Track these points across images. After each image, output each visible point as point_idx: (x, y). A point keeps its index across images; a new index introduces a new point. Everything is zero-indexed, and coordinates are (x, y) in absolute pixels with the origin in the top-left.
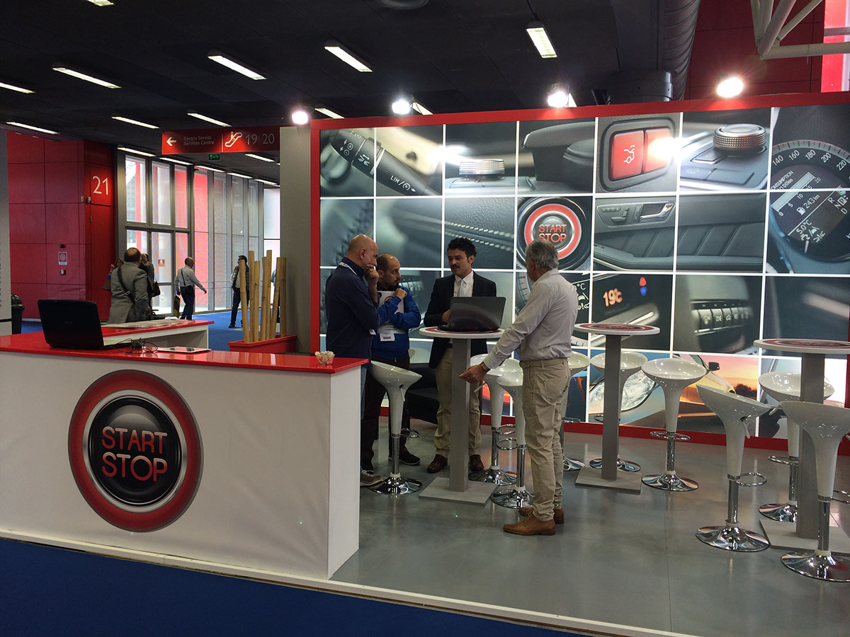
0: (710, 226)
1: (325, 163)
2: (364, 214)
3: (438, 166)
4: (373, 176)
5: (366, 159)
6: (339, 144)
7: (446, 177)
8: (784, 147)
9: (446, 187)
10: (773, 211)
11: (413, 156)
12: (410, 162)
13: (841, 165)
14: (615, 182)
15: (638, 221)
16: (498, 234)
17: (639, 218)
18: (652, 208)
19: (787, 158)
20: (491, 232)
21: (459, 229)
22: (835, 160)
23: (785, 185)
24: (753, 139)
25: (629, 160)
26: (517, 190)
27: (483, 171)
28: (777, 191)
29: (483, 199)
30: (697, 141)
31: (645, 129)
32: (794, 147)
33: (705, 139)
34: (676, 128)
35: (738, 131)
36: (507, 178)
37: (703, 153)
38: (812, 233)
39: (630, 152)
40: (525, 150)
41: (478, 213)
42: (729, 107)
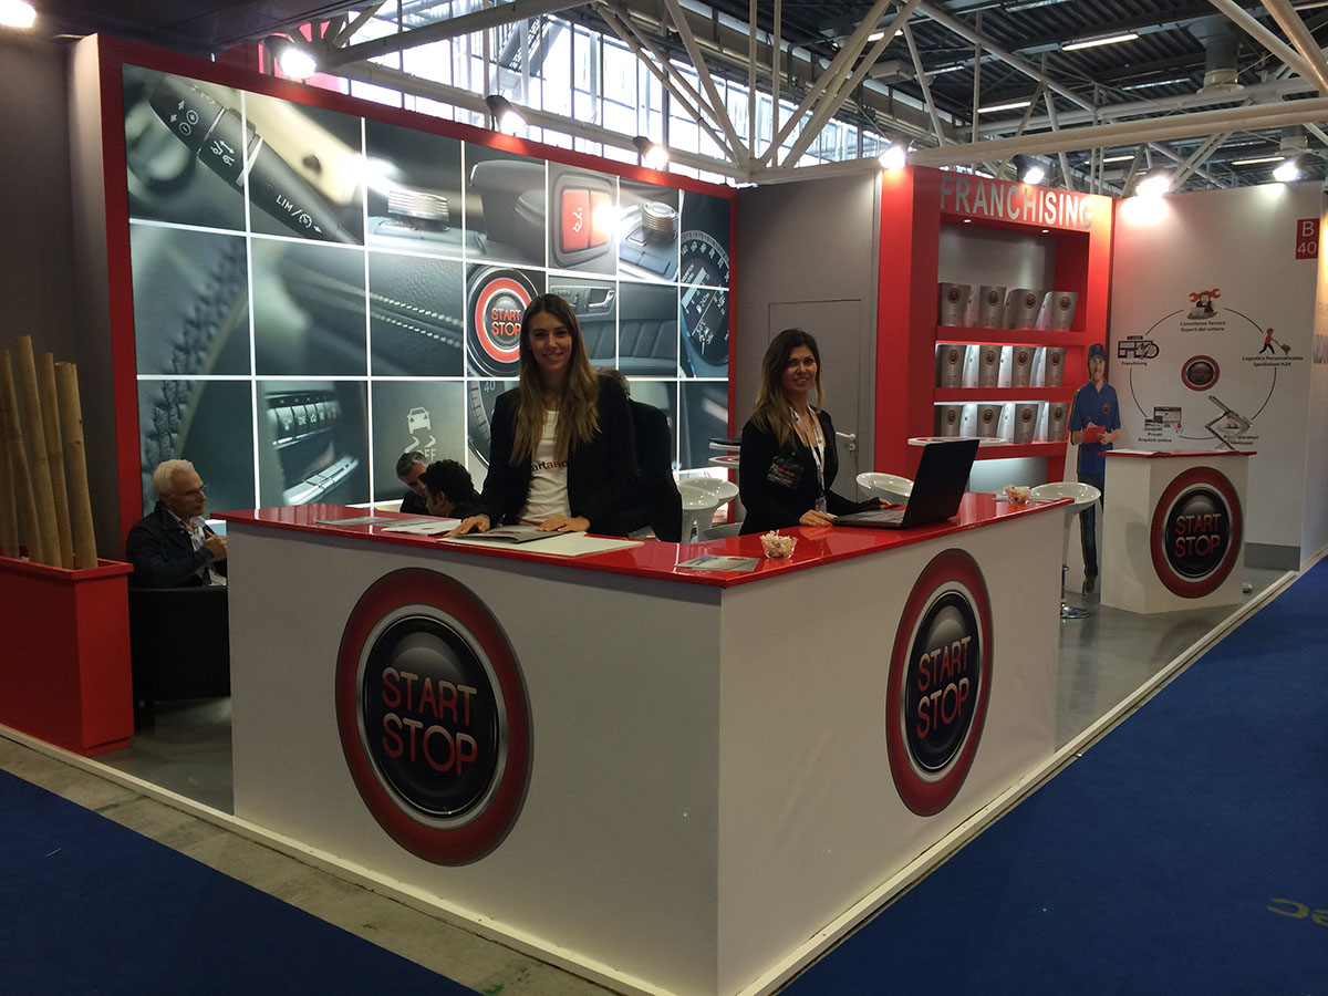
0: (641, 321)
1: (137, 142)
2: (228, 266)
3: (356, 193)
4: (242, 190)
5: (226, 152)
6: (166, 105)
7: (370, 215)
8: (689, 236)
9: (369, 232)
10: (682, 306)
11: (313, 163)
12: (309, 174)
13: (720, 263)
14: (568, 255)
15: (587, 310)
16: (444, 320)
17: (588, 307)
18: (598, 295)
19: (690, 249)
20: (434, 315)
21: (392, 308)
22: (717, 256)
23: (689, 280)
24: (668, 222)
25: (577, 228)
26: (464, 251)
27: (421, 213)
28: (686, 285)
29: (422, 259)
30: (630, 215)
31: (590, 189)
32: (693, 238)
33: (637, 215)
34: (614, 195)
35: (659, 210)
36: (453, 230)
37: (635, 232)
38: (706, 334)
39: (578, 217)
40: (473, 189)
41: (416, 283)
42: (653, 180)
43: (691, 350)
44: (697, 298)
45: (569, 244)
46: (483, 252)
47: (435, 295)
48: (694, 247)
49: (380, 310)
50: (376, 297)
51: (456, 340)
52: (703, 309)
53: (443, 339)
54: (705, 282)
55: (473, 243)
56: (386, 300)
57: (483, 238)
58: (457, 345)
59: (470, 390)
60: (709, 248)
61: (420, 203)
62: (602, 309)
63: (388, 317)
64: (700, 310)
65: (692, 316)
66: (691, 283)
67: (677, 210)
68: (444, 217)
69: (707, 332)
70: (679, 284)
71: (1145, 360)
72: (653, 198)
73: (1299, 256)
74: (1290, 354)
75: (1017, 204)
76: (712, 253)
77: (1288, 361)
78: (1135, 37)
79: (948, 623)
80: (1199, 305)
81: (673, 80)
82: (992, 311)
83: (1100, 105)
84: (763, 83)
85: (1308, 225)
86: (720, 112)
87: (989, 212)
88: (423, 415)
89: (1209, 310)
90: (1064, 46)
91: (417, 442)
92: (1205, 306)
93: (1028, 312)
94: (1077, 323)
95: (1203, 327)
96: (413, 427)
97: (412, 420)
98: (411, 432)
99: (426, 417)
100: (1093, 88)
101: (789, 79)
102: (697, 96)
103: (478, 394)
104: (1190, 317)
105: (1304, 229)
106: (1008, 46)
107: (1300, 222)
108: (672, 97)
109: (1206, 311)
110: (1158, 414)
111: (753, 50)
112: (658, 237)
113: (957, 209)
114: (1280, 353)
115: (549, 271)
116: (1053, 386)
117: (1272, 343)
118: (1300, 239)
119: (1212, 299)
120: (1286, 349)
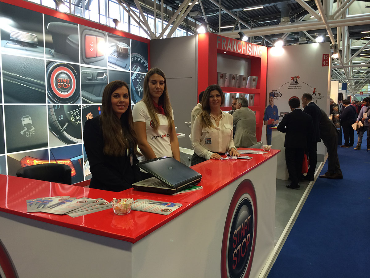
8: (133, 55)
9: (2, 46)
10: (132, 80)
13: (145, 65)
14: (87, 59)
15: (96, 80)
16: (37, 82)
17: (97, 78)
18: (100, 74)
19: (134, 60)
20: (32, 80)
21: (13, 77)
22: (144, 63)
23: (134, 70)
24: (126, 50)
25: (92, 50)
26: (45, 55)
27: (25, 40)
28: (133, 72)
29: (26, 58)
30: (112, 46)
31: (96, 36)
32: (135, 56)
33: (114, 47)
34: (106, 39)
35: (123, 45)
36: (40, 48)
37: (114, 52)
38: (141, 89)
39: (92, 46)
40: (48, 32)
41: (23, 67)
42: (120, 34)
43: (135, 94)
44: (137, 76)
45: (88, 55)
46: (53, 56)
47: (32, 72)
48: (136, 59)
49: (7, 77)
50: (5, 72)
51: (42, 90)
52: (139, 80)
53: (37, 89)
54: (140, 71)
55: (49, 53)
56: (10, 73)
57: (53, 51)
58: (43, 91)
59: (49, 108)
60: (141, 60)
61: (25, 36)
62: (102, 79)
63: (11, 80)
64: (138, 81)
65: (135, 83)
66: (135, 71)
67: (129, 46)
68: (36, 42)
69: (141, 88)
70: (131, 72)
71: (278, 98)
72: (120, 41)
73: (323, 65)
74: (321, 96)
75: (240, 48)
76: (142, 61)
77: (320, 98)
78: (263, 7)
79: (244, 212)
80: (294, 81)
81: (131, 13)
82: (233, 82)
83: (252, 27)
84: (158, 16)
85: (326, 56)
86: (146, 23)
87: (232, 50)
88: (29, 118)
89: (297, 82)
90: (244, 9)
91: (26, 129)
92: (295, 81)
93: (244, 82)
94: (258, 86)
96: (24, 123)
97: (24, 121)
98: (23, 125)
99: (30, 119)
100: (250, 22)
101: (166, 15)
102: (139, 18)
103: (53, 110)
104: (291, 84)
105: (325, 57)
106: (228, 8)
107: (323, 55)
108: (131, 18)
109: (296, 83)
110: (282, 114)
111: (155, 6)
112: (123, 55)
113: (222, 48)
114: (318, 95)
115: (81, 65)
116: (251, 106)
117: (315, 92)
118: (323, 60)
119: (297, 79)
120: (320, 94)
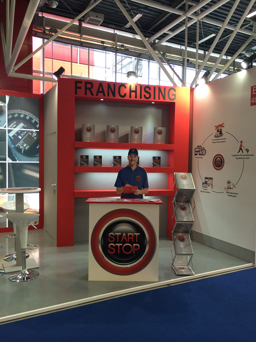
8: (12, 112)
10: (9, 137)
13: (33, 121)
19: (13, 116)
22: (31, 119)
23: (13, 127)
24: (0, 107)
28: (11, 129)
32: (15, 112)
38: (24, 146)
44: (18, 133)
48: (16, 115)
54: (23, 127)
64: (20, 137)
65: (15, 139)
67: (5, 102)
70: (7, 129)
71: (202, 156)
74: (249, 153)
76: (28, 117)
77: (248, 157)
80: (218, 131)
89: (221, 133)
94: (169, 141)
95: (219, 141)
104: (215, 137)
105: (254, 90)
107: (252, 87)
109: (220, 134)
110: (206, 180)
114: (245, 153)
117: (242, 148)
118: (252, 96)
119: (222, 128)
120: (247, 150)
